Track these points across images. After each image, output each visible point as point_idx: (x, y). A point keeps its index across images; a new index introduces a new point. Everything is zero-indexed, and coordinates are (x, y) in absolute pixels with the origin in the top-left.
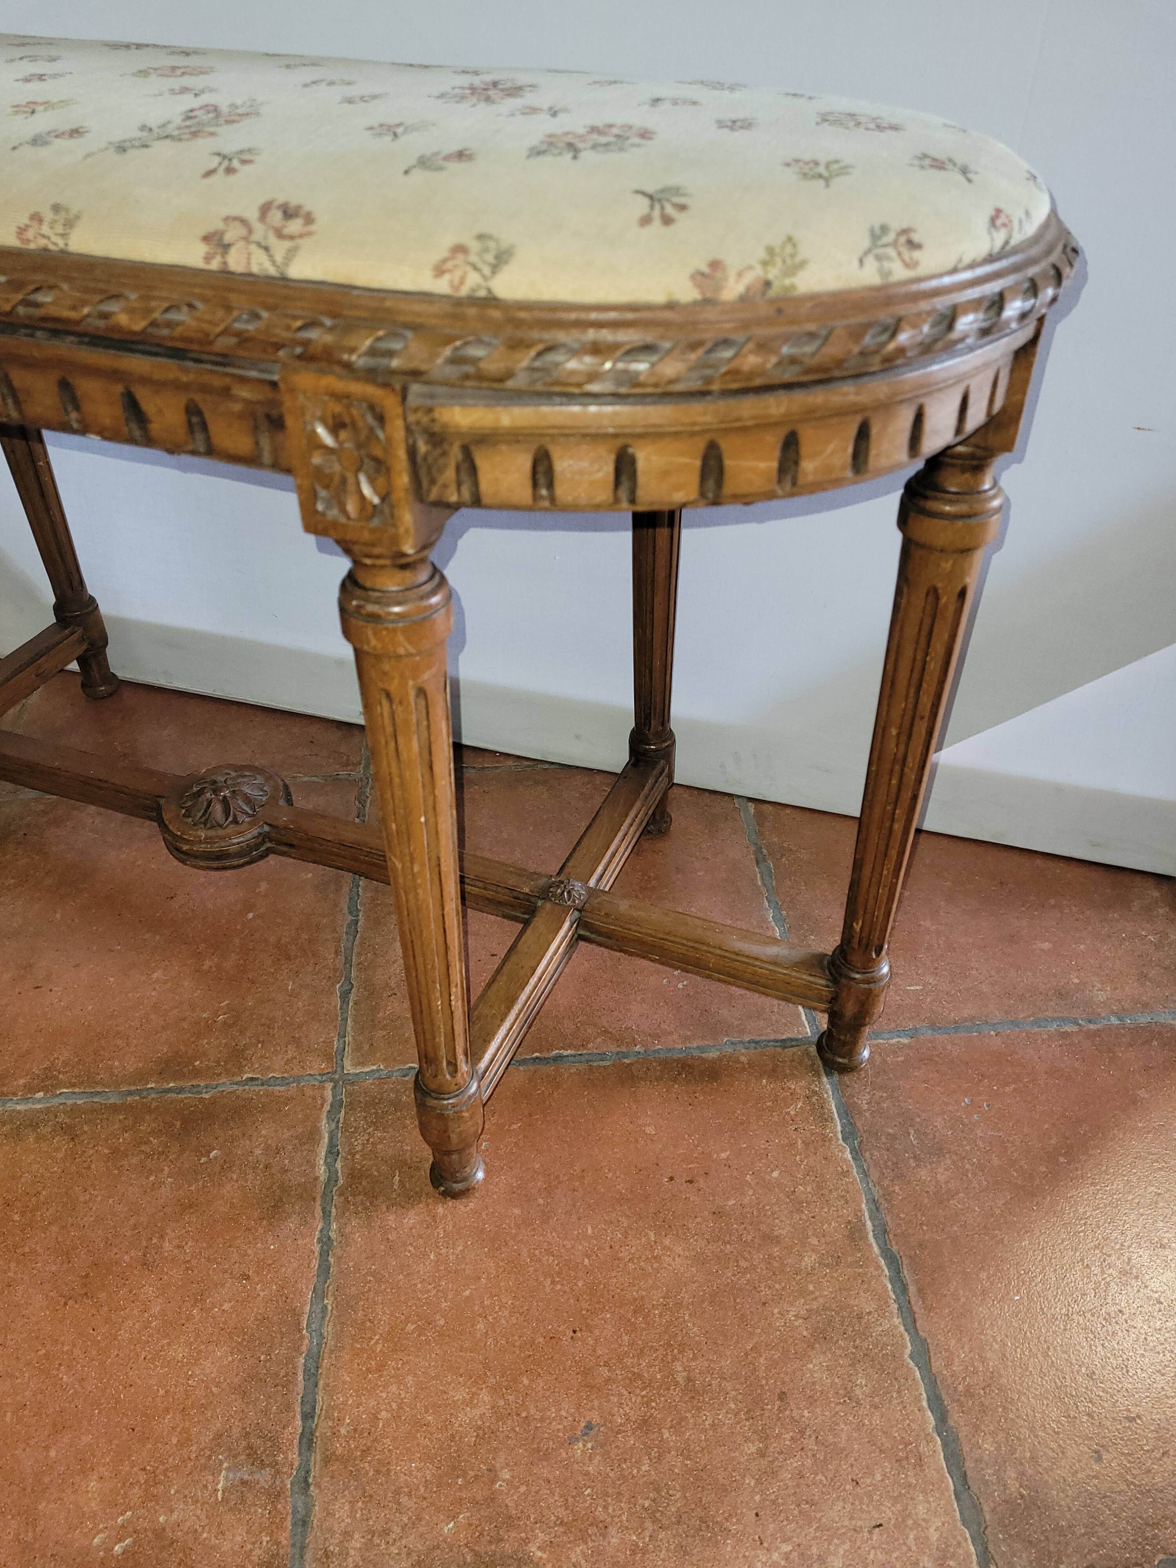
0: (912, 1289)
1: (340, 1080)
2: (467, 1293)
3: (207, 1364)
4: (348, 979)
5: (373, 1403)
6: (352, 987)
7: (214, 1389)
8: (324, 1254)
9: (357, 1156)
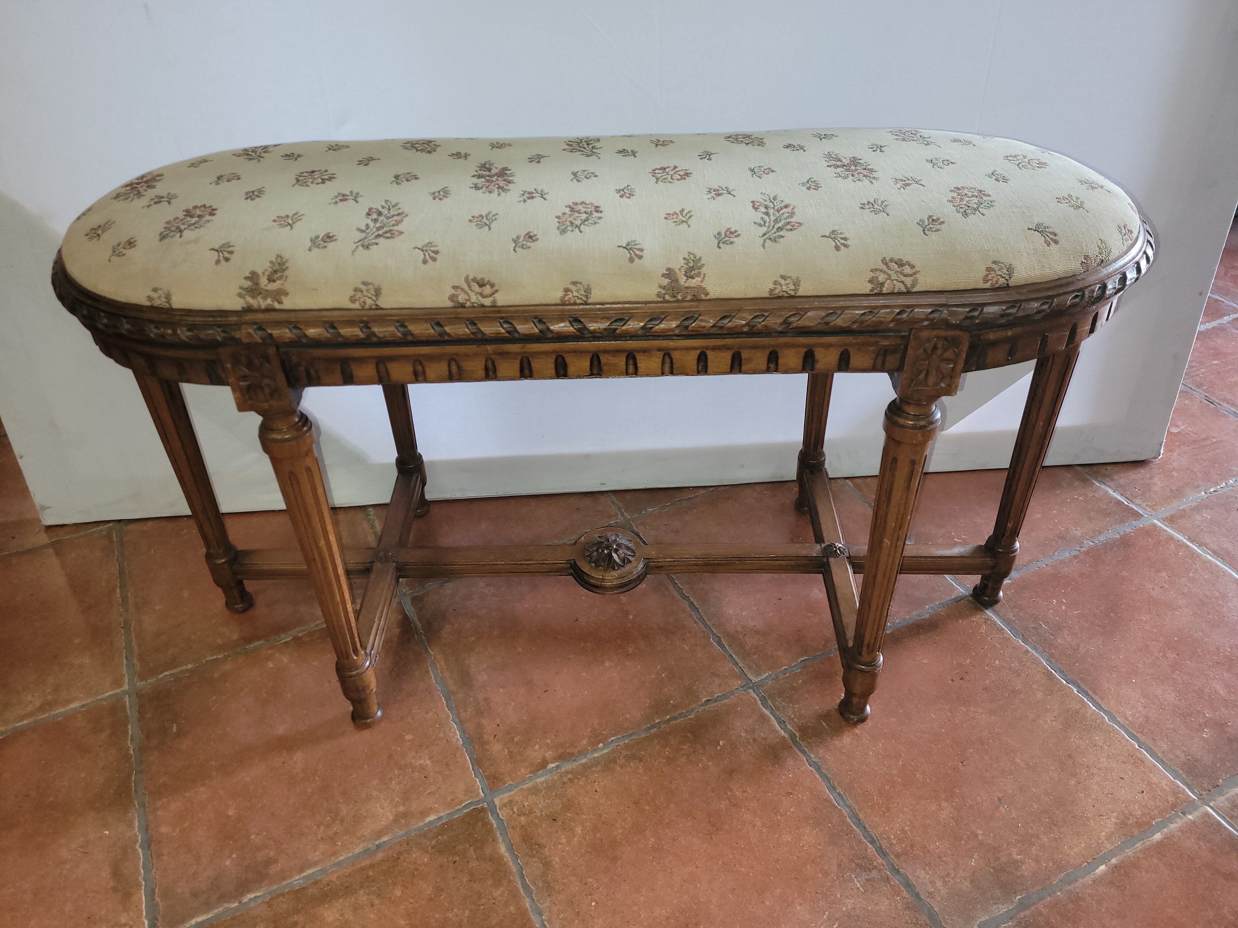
0: (1090, 692)
1: (756, 687)
2: (900, 763)
3: (806, 837)
4: (714, 634)
5: (898, 825)
6: (720, 638)
7: (820, 847)
8: (818, 769)
9: (795, 720)
